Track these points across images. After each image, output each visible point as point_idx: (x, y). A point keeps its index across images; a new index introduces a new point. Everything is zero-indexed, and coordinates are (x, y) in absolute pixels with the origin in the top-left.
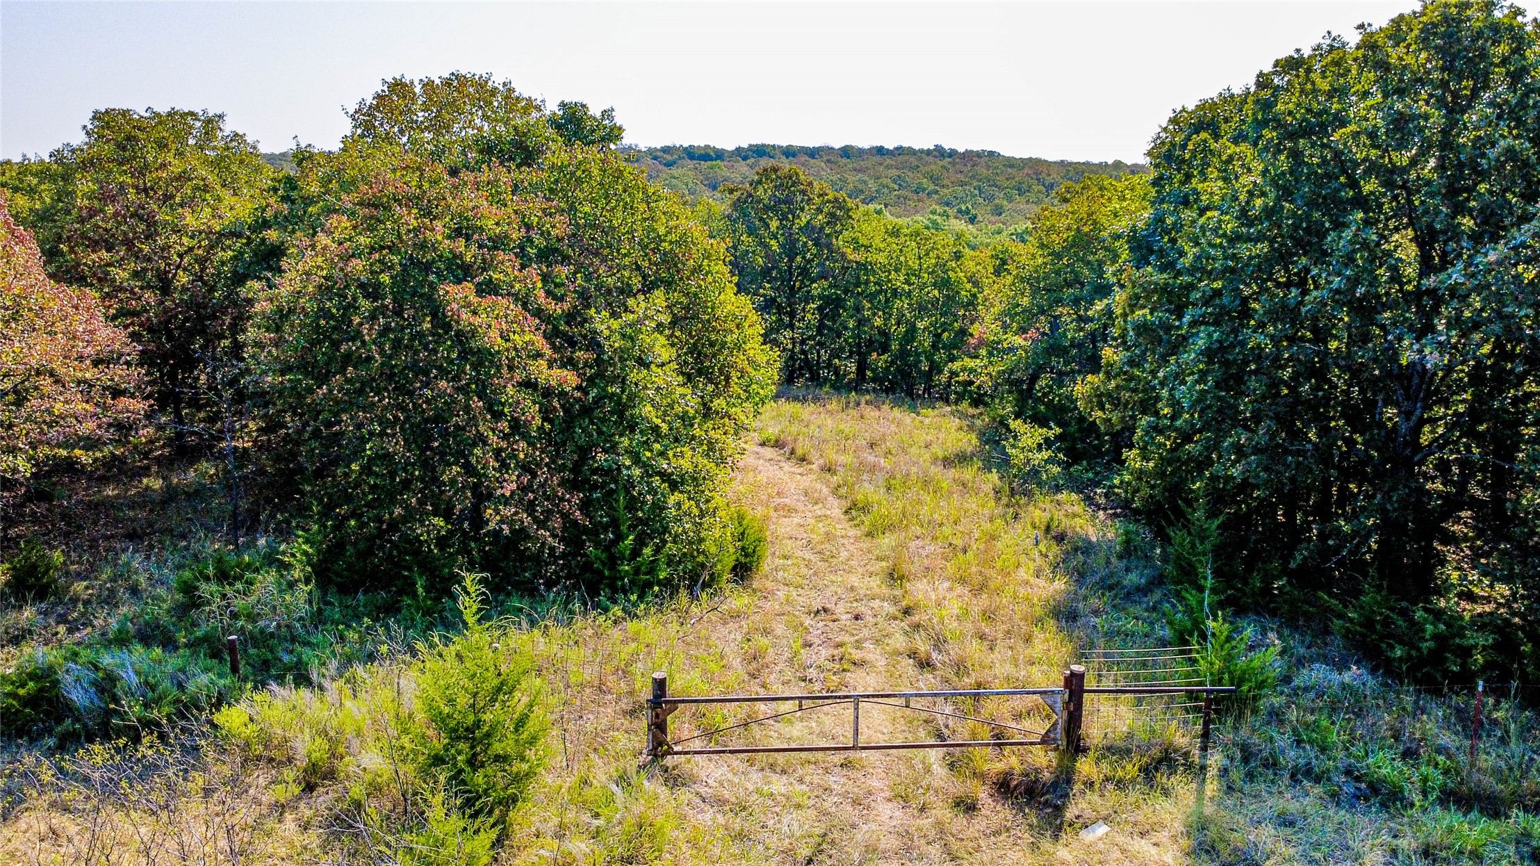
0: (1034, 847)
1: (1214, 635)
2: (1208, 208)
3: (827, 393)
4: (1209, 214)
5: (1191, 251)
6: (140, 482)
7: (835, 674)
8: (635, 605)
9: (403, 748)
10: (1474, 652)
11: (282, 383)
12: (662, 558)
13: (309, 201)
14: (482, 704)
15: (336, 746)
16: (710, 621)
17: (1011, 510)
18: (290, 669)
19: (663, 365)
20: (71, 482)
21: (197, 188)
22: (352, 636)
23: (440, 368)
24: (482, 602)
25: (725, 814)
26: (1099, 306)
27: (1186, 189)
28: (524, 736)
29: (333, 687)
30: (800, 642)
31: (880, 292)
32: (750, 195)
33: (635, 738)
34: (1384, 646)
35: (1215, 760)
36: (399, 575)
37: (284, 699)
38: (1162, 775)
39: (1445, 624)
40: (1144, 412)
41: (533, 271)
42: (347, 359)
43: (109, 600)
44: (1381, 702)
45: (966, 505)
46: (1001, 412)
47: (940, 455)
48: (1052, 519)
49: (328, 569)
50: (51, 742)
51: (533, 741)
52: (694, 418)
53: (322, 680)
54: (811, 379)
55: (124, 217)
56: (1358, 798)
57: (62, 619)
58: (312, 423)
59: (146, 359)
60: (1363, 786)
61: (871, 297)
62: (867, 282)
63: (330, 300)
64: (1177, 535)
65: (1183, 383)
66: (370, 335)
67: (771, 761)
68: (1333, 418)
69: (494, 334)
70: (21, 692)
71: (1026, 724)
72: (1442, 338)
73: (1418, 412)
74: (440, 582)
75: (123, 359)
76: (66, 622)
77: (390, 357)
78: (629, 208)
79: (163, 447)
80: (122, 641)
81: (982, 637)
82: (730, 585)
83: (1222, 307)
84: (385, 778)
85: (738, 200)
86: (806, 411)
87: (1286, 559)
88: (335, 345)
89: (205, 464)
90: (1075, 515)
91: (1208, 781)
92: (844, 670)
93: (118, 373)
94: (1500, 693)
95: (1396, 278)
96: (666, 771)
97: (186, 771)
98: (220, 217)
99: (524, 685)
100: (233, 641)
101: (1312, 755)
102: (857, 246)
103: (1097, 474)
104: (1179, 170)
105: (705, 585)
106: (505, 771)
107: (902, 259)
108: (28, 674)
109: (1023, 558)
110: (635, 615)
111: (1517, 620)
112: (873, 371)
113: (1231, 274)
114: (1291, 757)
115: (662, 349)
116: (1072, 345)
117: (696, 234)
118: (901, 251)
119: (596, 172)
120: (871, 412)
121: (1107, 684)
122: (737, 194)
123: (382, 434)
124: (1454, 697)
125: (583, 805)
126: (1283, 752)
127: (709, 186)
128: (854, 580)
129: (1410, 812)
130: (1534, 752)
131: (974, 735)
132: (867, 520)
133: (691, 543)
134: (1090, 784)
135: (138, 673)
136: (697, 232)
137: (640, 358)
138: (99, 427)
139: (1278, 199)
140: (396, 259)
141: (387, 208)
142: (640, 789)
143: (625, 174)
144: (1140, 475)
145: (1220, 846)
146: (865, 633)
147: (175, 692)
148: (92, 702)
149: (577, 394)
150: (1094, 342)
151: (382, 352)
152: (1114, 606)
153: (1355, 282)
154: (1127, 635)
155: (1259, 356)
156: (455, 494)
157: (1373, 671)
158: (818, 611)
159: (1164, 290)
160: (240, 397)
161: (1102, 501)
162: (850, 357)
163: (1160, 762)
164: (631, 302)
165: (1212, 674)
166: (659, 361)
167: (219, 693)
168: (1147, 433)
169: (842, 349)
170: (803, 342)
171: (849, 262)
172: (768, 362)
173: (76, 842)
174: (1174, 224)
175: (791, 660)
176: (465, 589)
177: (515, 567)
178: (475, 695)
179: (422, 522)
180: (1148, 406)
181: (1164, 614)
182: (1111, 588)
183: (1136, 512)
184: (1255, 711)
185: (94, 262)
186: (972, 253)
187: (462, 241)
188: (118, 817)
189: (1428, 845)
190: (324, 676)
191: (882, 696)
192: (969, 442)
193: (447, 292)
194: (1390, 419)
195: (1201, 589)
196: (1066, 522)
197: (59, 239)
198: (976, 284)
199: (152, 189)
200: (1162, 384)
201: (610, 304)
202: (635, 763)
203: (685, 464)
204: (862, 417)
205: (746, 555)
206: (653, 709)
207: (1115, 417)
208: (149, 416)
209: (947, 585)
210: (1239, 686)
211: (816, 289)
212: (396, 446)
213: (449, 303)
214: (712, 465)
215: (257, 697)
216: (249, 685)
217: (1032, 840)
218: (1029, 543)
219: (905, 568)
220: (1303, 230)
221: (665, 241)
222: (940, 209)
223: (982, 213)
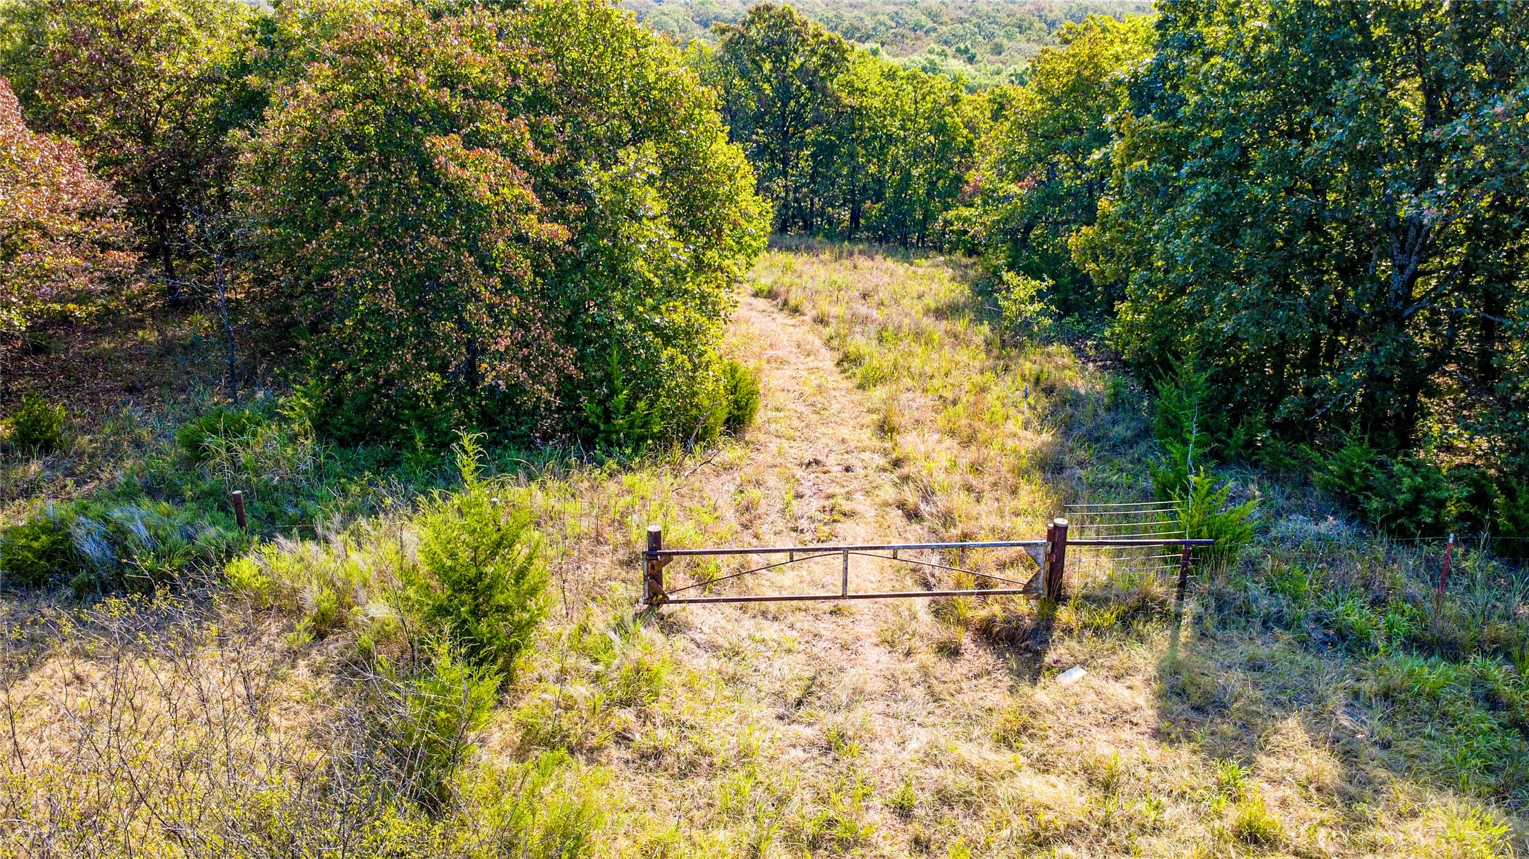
0: (1012, 690)
1: (1195, 489)
2: (1212, 54)
3: (820, 242)
4: (1212, 61)
5: (1194, 99)
6: (136, 334)
7: (825, 524)
8: (630, 458)
9: (408, 599)
10: (1448, 504)
11: (271, 235)
12: (656, 412)
13: (288, 44)
14: (482, 557)
15: (345, 595)
16: (703, 473)
17: (1002, 362)
18: (294, 523)
19: (654, 218)
20: (67, 334)
21: (171, 31)
22: (354, 489)
23: (430, 223)
24: (479, 460)
25: (719, 658)
26: (1097, 155)
27: (1191, 32)
28: (525, 587)
29: (337, 540)
30: (793, 493)
31: (875, 138)
32: (742, 36)
33: (630, 587)
34: (1361, 497)
35: (1191, 607)
36: (397, 430)
37: (291, 552)
38: (1139, 622)
39: (1422, 477)
40: (1138, 265)
41: (521, 121)
42: (335, 212)
43: (114, 453)
44: (1354, 552)
45: (957, 358)
46: (995, 262)
47: (933, 306)
48: (1042, 372)
49: (326, 423)
50: (69, 592)
51: (533, 592)
52: (687, 272)
53: (327, 533)
54: (805, 227)
55: (99, 62)
56: (1326, 643)
57: (70, 473)
58: (304, 277)
59: (132, 211)
60: (1331, 632)
61: (866, 143)
62: (862, 128)
63: (316, 152)
64: (1165, 388)
65: (1178, 236)
66: (357, 190)
67: (763, 608)
68: (1326, 272)
69: (483, 187)
70: (35, 545)
71: (1010, 574)
72: (1441, 193)
73: (1412, 266)
74: (438, 437)
75: (109, 213)
76: (72, 474)
77: (379, 212)
78: (618, 54)
79: (156, 299)
80: (129, 495)
81: (969, 489)
82: (723, 438)
83: (1221, 157)
84: (392, 626)
85: (730, 41)
86: (799, 261)
87: (1271, 410)
88: (324, 199)
89: (199, 317)
90: (1065, 367)
91: (1183, 628)
92: (834, 521)
93: (104, 227)
94: (1469, 542)
95: (1401, 128)
96: (662, 619)
97: (199, 623)
98: (198, 62)
99: (523, 537)
100: (238, 496)
101: (1284, 603)
102: (853, 90)
103: (1088, 326)
104: (1184, 12)
105: (699, 438)
106: (507, 620)
107: (898, 103)
108: (40, 528)
109: (1012, 411)
110: (631, 469)
111: (1493, 471)
112: (867, 219)
113: (1231, 122)
114: (1264, 604)
115: (653, 203)
116: (1069, 194)
117: (687, 81)
118: (897, 95)
119: (582, 16)
120: (864, 263)
121: (1090, 536)
122: (730, 34)
123: (374, 290)
124: (1425, 547)
125: (583, 651)
126: (1256, 600)
127: (700, 23)
128: (845, 432)
129: (1373, 657)
130: (1497, 600)
131: (959, 584)
132: (859, 372)
133: (684, 397)
134: (1069, 631)
135: (148, 527)
136: (688, 78)
137: (631, 211)
138: (91, 281)
139: (1285, 45)
140: (380, 109)
141: (370, 56)
142: (636, 635)
143: (613, 18)
144: (1131, 327)
145: (1191, 690)
146: (855, 484)
147: (185, 546)
148: (104, 554)
149: (569, 248)
150: (1090, 191)
151: (370, 207)
152: (1099, 458)
153: (1357, 134)
154: (1111, 487)
155: (1256, 210)
156: (450, 350)
157: (1349, 521)
158: (810, 463)
159: (1165, 139)
160: (230, 250)
161: (1092, 353)
162: (844, 204)
163: (1137, 610)
164: (621, 153)
165: (1191, 526)
166: (650, 214)
167: (228, 546)
168: (1140, 286)
169: (835, 197)
170: (796, 190)
171: (844, 107)
172: (760, 214)
173: (100, 687)
174: (1177, 69)
175: (783, 511)
176: (462, 447)
177: (511, 421)
178: (476, 549)
179: (418, 377)
180: (1142, 258)
181: (1148, 466)
182: (1097, 440)
183: (1126, 364)
184: (1231, 562)
185: (72, 109)
186: (970, 97)
187: (447, 91)
188: (139, 663)
189: (1389, 688)
190: (328, 528)
191: (871, 548)
192: (960, 292)
193: (434, 145)
194: (1384, 272)
195: (1185, 442)
196: (1055, 374)
197: (35, 86)
198: (973, 129)
199: (126, 31)
200: (1157, 237)
201: (600, 155)
202: (631, 612)
203: (678, 318)
204: (855, 267)
205: (739, 408)
206: (649, 561)
207: (1109, 268)
208: (140, 270)
209: (937, 437)
210: (1217, 538)
211: (810, 136)
212: (388, 302)
213: (436, 156)
214: (705, 319)
215: (265, 550)
216: (256, 538)
217: (1011, 683)
218: (1018, 395)
219: (896, 420)
220: (1309, 78)
221: (655, 89)
222: (938, 48)
223: (982, 53)
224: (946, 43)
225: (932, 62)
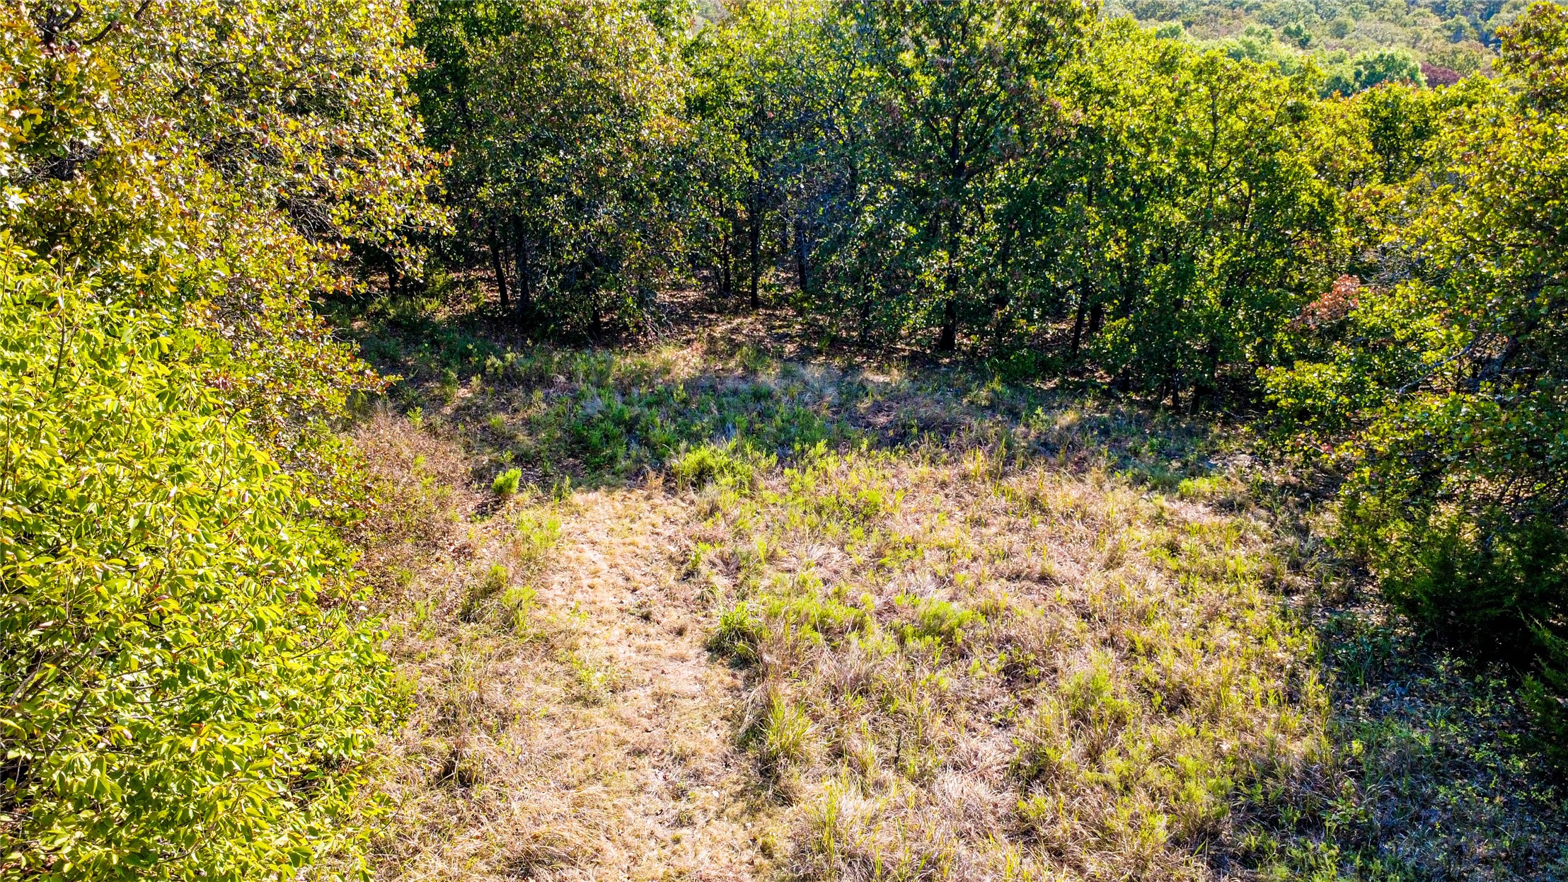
102: (1087, 94)
107: (1178, 119)
118: (1177, 102)
171: (1063, 126)
222: (1258, 28)
223: (1319, 33)
224: (1272, 22)
225: (1250, 46)
